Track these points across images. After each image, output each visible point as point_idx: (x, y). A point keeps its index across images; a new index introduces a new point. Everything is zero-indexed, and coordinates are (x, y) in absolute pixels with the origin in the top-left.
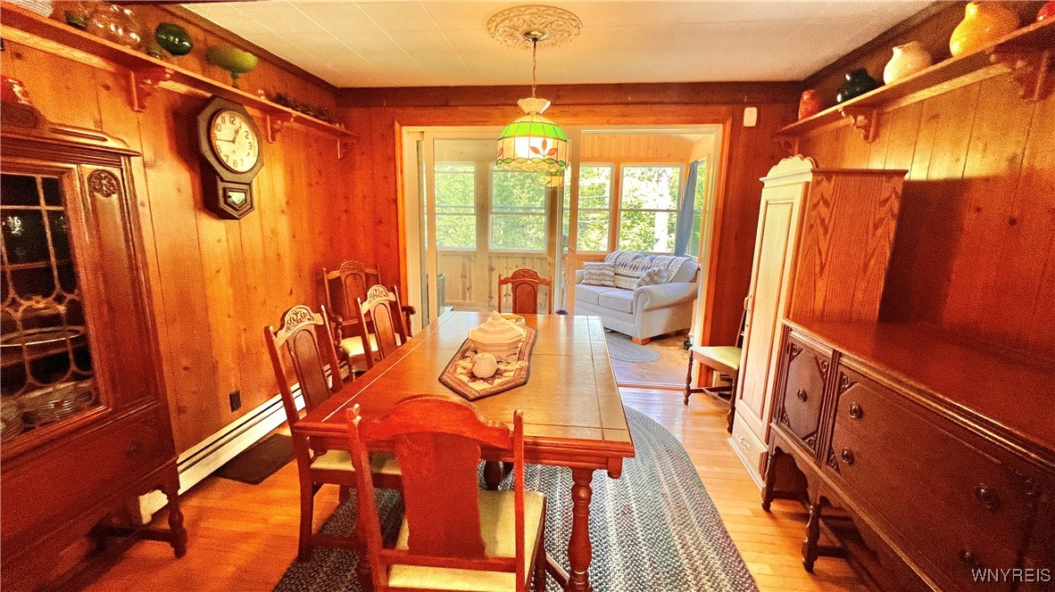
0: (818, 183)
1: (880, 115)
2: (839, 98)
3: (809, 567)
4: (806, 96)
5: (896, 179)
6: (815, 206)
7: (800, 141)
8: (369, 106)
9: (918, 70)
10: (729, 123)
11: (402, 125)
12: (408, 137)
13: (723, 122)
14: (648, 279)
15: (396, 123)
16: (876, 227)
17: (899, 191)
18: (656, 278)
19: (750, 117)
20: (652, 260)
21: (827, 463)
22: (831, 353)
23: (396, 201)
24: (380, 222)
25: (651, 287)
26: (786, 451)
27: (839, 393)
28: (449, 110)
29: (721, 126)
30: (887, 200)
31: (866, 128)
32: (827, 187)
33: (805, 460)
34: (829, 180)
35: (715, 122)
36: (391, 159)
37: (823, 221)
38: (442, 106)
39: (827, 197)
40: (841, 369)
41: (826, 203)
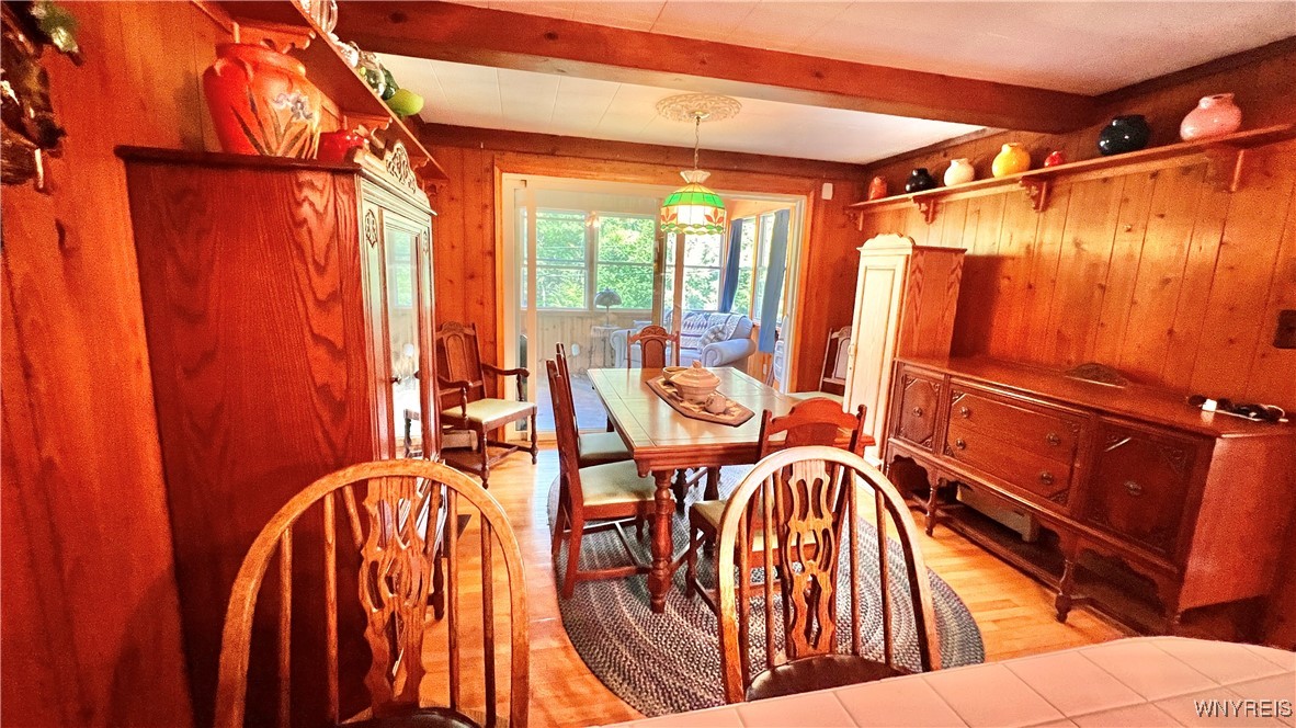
0: (915, 256)
1: (935, 205)
2: (908, 187)
3: (930, 533)
4: (877, 181)
5: (959, 255)
6: (914, 272)
7: (865, 215)
8: (462, 147)
9: (967, 181)
10: (812, 194)
11: (502, 171)
12: (510, 185)
13: (807, 193)
14: (712, 337)
15: (496, 168)
16: (949, 288)
17: (962, 262)
18: (719, 334)
19: (827, 191)
20: (706, 317)
21: (944, 453)
22: (943, 376)
23: (492, 254)
24: (472, 277)
25: (716, 344)
26: (905, 455)
27: (951, 403)
28: (556, 160)
29: (805, 197)
30: (954, 270)
31: (926, 212)
32: (920, 258)
33: (922, 456)
34: (922, 253)
35: (800, 192)
36: (490, 207)
37: (918, 283)
38: (547, 154)
39: (921, 266)
40: (952, 387)
41: (920, 271)
